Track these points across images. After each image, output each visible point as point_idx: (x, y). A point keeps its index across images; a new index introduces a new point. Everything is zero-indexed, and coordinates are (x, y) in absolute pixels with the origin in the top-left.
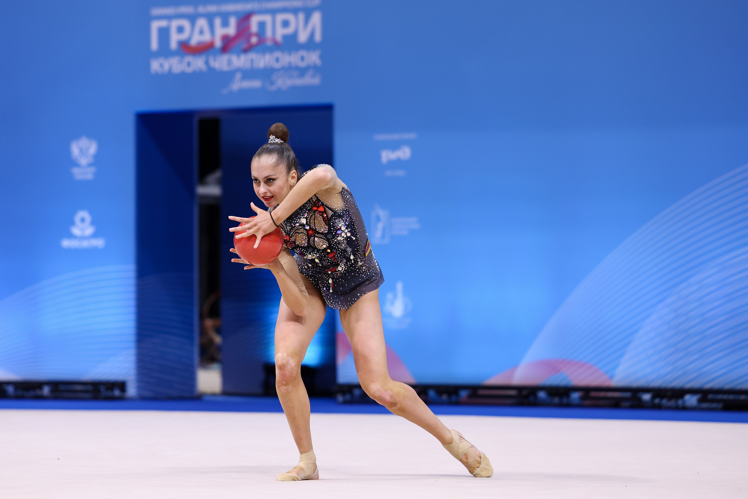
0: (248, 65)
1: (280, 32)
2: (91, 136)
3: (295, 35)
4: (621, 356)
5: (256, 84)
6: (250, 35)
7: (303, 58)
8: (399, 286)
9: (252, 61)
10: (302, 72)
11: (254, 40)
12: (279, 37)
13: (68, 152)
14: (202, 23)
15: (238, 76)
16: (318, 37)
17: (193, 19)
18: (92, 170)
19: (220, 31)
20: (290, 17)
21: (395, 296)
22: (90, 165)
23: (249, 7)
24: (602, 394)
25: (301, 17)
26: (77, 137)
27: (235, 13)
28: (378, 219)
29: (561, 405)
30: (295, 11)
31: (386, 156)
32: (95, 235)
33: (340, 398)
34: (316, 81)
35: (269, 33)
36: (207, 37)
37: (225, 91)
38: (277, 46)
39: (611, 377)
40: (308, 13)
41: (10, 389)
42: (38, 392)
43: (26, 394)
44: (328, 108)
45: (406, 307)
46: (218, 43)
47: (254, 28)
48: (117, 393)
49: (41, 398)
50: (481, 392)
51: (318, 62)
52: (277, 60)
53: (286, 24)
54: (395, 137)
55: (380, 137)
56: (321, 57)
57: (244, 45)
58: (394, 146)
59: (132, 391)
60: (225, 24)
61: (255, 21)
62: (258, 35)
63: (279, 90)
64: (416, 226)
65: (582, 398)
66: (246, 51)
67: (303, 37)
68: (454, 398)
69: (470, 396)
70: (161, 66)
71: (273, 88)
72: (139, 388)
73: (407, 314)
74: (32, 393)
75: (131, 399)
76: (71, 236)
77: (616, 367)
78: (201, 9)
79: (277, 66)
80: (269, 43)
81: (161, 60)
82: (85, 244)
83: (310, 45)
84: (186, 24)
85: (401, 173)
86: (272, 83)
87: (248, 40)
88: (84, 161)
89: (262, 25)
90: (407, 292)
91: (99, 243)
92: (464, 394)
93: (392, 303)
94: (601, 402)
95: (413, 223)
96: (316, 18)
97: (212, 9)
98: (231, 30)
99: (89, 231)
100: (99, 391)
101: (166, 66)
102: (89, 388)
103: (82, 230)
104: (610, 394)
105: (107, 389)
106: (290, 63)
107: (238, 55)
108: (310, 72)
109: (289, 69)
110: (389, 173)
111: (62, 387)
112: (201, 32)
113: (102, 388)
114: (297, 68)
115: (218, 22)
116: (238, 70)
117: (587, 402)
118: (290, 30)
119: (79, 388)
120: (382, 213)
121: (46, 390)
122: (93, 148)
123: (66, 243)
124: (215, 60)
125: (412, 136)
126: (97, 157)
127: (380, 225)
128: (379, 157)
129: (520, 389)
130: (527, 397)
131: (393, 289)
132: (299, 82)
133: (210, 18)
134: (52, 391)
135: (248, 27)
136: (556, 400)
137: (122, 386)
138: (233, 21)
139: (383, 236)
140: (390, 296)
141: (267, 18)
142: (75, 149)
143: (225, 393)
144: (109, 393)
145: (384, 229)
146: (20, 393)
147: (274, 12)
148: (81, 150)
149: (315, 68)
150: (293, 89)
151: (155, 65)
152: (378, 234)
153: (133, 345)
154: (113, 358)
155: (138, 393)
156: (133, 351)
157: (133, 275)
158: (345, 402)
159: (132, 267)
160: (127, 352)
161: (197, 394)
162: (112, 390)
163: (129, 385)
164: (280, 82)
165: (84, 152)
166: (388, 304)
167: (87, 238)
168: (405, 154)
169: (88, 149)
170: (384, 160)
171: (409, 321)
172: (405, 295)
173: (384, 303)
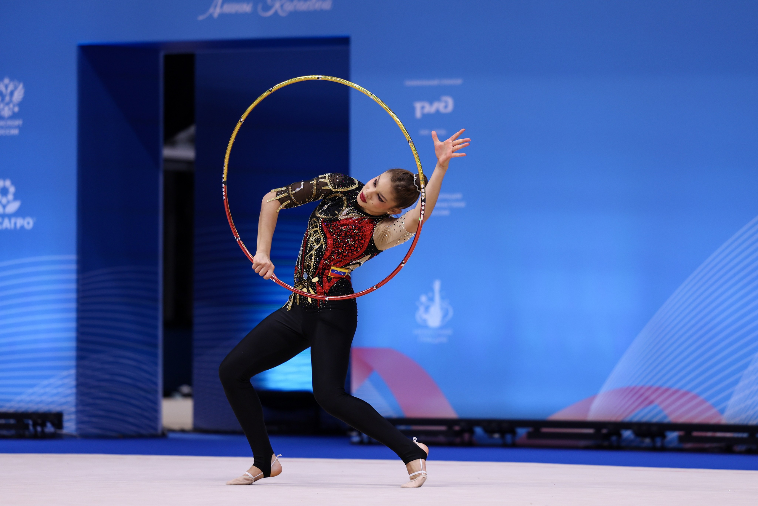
2: (16, 76)
4: (736, 382)
5: (245, 8)
8: (437, 285)
18: (18, 122)
21: (431, 299)
22: (14, 116)
24: (709, 434)
29: (653, 449)
31: (421, 109)
32: (18, 214)
33: (355, 438)
34: (327, 6)
37: (201, 18)
39: (722, 411)
44: (343, 42)
45: (445, 315)
48: (49, 428)
50: (545, 430)
55: (413, 83)
58: (432, 96)
59: (70, 426)
63: (276, 15)
64: (462, 205)
65: (681, 439)
68: (509, 438)
69: (530, 435)
71: (269, 14)
72: (79, 422)
73: (446, 324)
75: (70, 437)
77: (728, 397)
82: (7, 224)
86: (267, 8)
88: (5, 111)
90: (446, 293)
92: (522, 432)
93: (427, 309)
94: (707, 445)
95: (458, 200)
99: (13, 207)
100: (27, 426)
102: (12, 421)
103: (4, 207)
104: (719, 434)
105: (35, 425)
110: (424, 132)
117: (689, 445)
122: (18, 93)
125: (456, 82)
128: (413, 109)
129: (597, 425)
130: (607, 437)
131: (429, 290)
132: (303, 6)
136: (647, 441)
140: (424, 298)
143: (196, 429)
144: (39, 429)
150: (295, 15)
153: (73, 363)
154: (46, 382)
155: (78, 429)
156: (73, 372)
157: (73, 267)
158: (361, 443)
159: (73, 257)
160: (65, 373)
161: (160, 431)
162: (43, 425)
163: (66, 417)
164: (277, 5)
165: (7, 98)
166: (422, 309)
167: (10, 216)
168: (446, 107)
169: (12, 93)
170: (418, 114)
171: (449, 332)
172: (443, 298)
173: (417, 308)
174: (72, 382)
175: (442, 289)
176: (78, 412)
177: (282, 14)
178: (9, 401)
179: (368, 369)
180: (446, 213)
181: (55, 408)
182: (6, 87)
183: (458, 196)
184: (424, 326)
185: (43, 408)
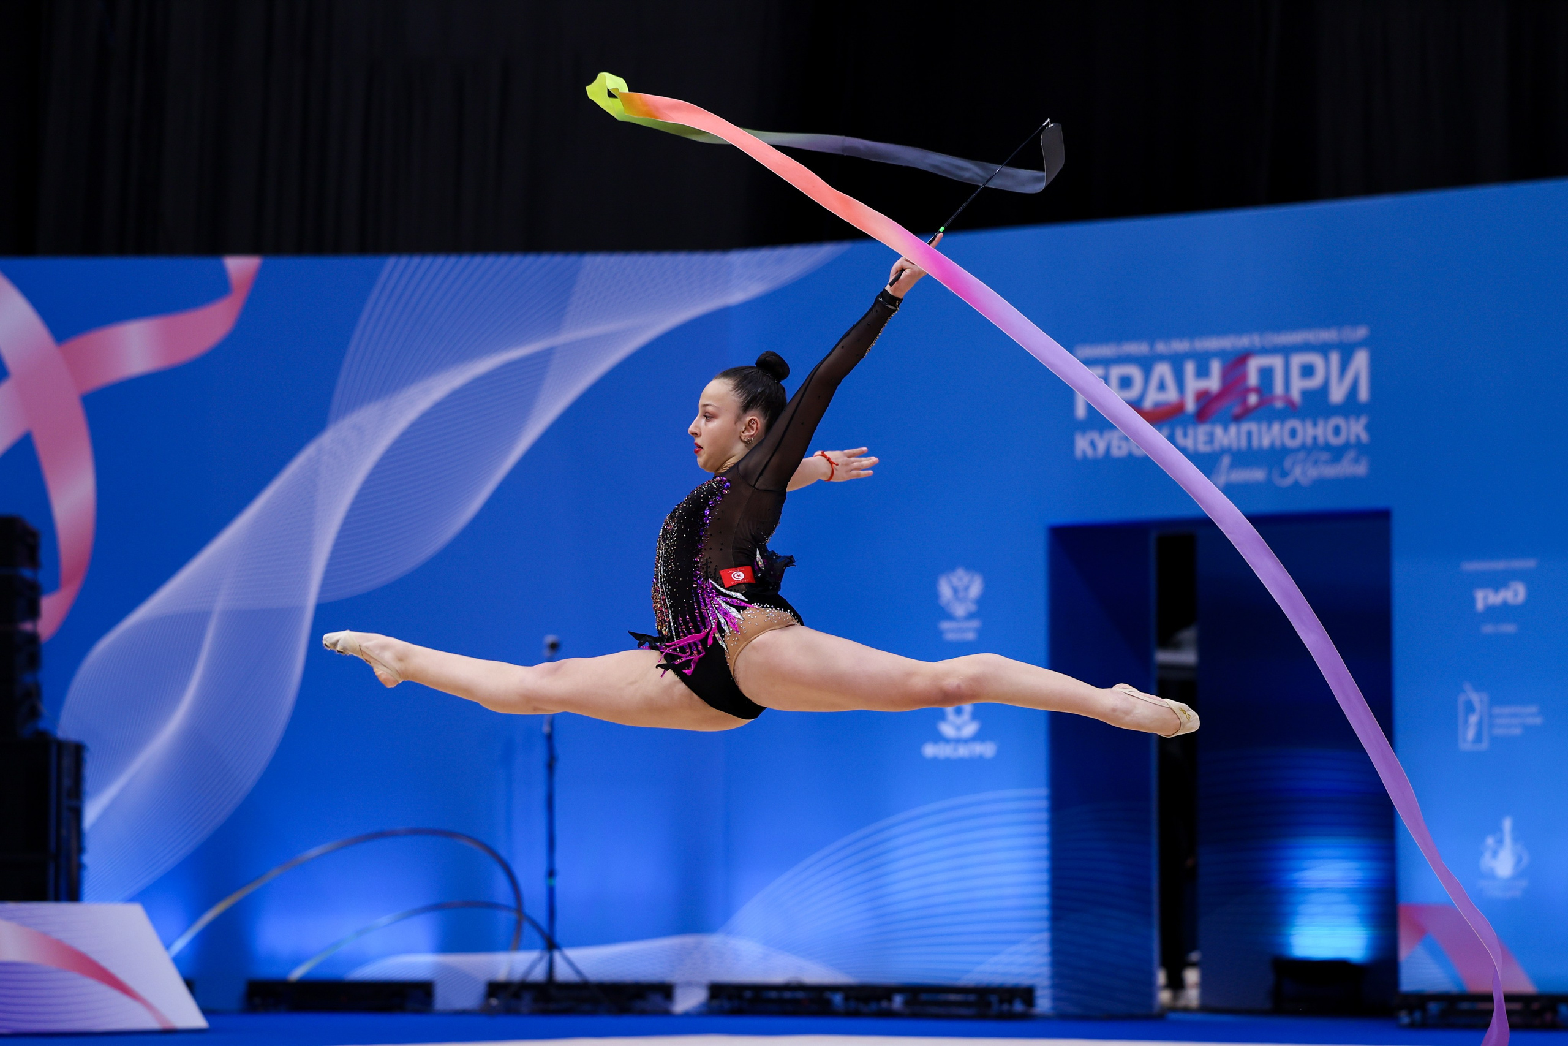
0: (1244, 443)
1: (1298, 385)
2: (971, 567)
3: (1324, 390)
5: (1257, 475)
6: (1248, 390)
7: (1337, 431)
8: (1507, 824)
9: (1249, 434)
10: (1337, 453)
11: (1253, 399)
12: (1295, 395)
13: (934, 594)
14: (1162, 370)
15: (1226, 461)
16: (1364, 394)
17: (1146, 364)
18: (975, 624)
19: (1193, 385)
20: (1316, 360)
21: (1500, 842)
22: (970, 616)
23: (1244, 342)
25: (1335, 358)
26: (950, 568)
27: (1220, 354)
28: (1470, 708)
30: (1324, 349)
31: (1484, 598)
32: (978, 738)
33: (1405, 1019)
34: (1361, 469)
35: (1279, 388)
36: (1171, 395)
38: (1292, 410)
40: (1347, 352)
41: (838, 998)
42: (884, 1004)
43: (863, 1008)
44: (1383, 516)
45: (1519, 861)
46: (1191, 406)
47: (1253, 380)
48: (1018, 1007)
49: (890, 1014)
51: (1364, 437)
52: (1293, 433)
53: (1308, 371)
54: (1499, 565)
55: (1471, 566)
56: (1369, 428)
57: (1237, 409)
58: (1498, 582)
59: (1044, 1004)
60: (1203, 372)
61: (1254, 366)
62: (1258, 390)
63: (1296, 484)
64: (1538, 721)
66: (1238, 419)
67: (1337, 394)
70: (1093, 444)
71: (1288, 482)
72: (1055, 999)
73: (1520, 874)
74: (873, 1006)
75: (1043, 1018)
76: (939, 738)
78: (1161, 347)
79: (1291, 443)
80: (1279, 405)
81: (1095, 435)
82: (963, 751)
83: (1350, 407)
84: (1135, 372)
85: (1509, 628)
86: (1284, 474)
87: (1244, 401)
88: (960, 610)
89: (1266, 374)
90: (1519, 834)
91: (987, 749)
93: (1495, 854)
95: (1530, 715)
96: (1361, 360)
97: (1180, 346)
98: (1213, 383)
99: (970, 729)
100: (989, 1004)
101: (1101, 446)
102: (972, 998)
103: (959, 728)
105: (1001, 1002)
106: (1315, 438)
107: (1226, 429)
108: (1351, 454)
109: (1313, 449)
110: (1488, 629)
111: (924, 997)
112: (1162, 387)
113: (994, 999)
114: (1328, 447)
115: (1190, 368)
116: (1224, 451)
118: (1315, 382)
119: (953, 997)
120: (1476, 698)
121: (898, 1001)
122: (976, 588)
123: (930, 750)
124: (1185, 435)
125: (1529, 564)
126: (981, 601)
127: (1473, 719)
128: (1473, 600)
131: (1497, 830)
132: (1331, 471)
133: (1177, 363)
134: (907, 1003)
135: (1244, 377)
137: (1027, 994)
138: (1216, 367)
139: (1478, 738)
140: (1490, 841)
141: (1276, 362)
142: (945, 590)
143: (1204, 1008)
144: (1006, 1007)
145: (1480, 724)
146: (853, 1005)
147: (1286, 351)
148: (955, 591)
149: (1359, 447)
150: (1321, 483)
151: (1082, 444)
152: (1471, 734)
153: (1045, 925)
154: (1013, 949)
155: (1054, 1008)
156: (1046, 936)
157: (1044, 804)
158: (1412, 1026)
159: (1043, 791)
160: (1035, 937)
161: (1156, 1009)
162: (1011, 1002)
163: (1039, 993)
164: (1297, 472)
165: (961, 595)
166: (1487, 855)
167: (966, 741)
168: (1516, 594)
169: (967, 588)
170: (1480, 605)
171: (1523, 883)
172: (1516, 840)
173: (1481, 854)
174: (1045, 948)
175: (1515, 828)
176: (1054, 986)
177: (1304, 481)
178: (968, 972)
179: (1420, 932)
180: (1517, 731)
181: (1025, 981)
182: (960, 579)
183: (1533, 709)
184: (1491, 876)
185: (1010, 981)
